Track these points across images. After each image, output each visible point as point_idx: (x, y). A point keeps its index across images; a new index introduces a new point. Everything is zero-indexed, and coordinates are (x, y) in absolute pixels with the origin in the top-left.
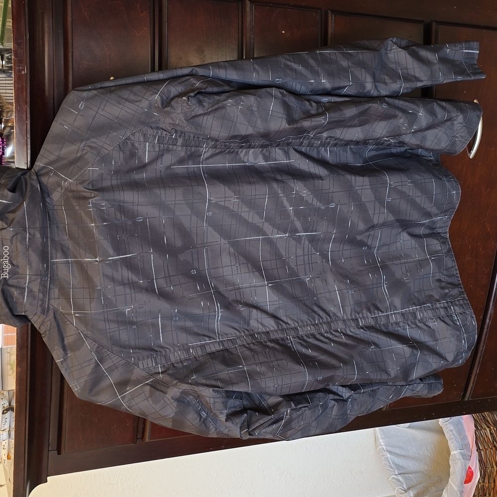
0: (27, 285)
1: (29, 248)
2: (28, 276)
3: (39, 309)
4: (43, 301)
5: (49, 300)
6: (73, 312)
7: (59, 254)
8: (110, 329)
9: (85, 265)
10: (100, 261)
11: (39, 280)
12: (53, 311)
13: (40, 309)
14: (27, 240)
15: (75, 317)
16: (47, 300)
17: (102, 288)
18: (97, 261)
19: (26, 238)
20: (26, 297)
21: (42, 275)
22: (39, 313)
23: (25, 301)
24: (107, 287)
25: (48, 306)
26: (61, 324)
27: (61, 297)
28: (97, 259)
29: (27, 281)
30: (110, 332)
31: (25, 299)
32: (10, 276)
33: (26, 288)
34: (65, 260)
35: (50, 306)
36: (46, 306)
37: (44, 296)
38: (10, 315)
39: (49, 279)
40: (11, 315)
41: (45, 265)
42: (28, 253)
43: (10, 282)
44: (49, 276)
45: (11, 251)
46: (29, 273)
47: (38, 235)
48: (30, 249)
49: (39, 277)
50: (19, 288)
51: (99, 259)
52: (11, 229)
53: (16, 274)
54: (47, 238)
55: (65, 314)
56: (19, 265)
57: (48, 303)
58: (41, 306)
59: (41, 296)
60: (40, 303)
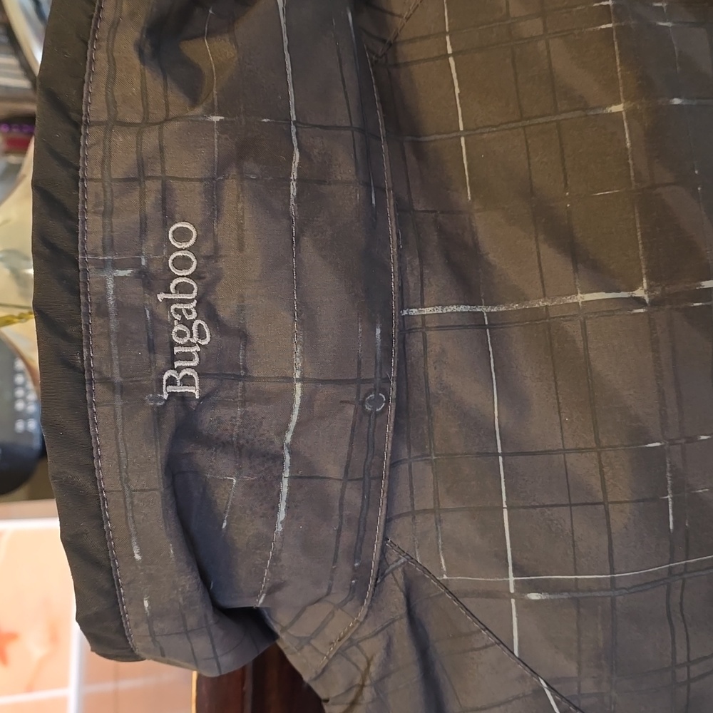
0: (288, 437)
1: (301, 232)
2: (298, 386)
3: (345, 568)
4: (363, 527)
5: (388, 521)
6: (512, 579)
7: (438, 281)
8: (689, 662)
9: (573, 328)
10: (655, 303)
11: (350, 411)
12: (401, 581)
13: (349, 569)
14: (293, 190)
15: (526, 606)
16: (381, 522)
17: (672, 442)
18: (639, 302)
19: (287, 180)
20: (282, 507)
21: (365, 381)
22: (338, 597)
23: (280, 528)
24: (692, 440)
25: (383, 551)
26: (440, 648)
27: (447, 503)
28: (639, 293)
29: (295, 418)
30: (690, 680)
31: (282, 515)
32: (211, 383)
33: (288, 458)
34: (462, 308)
35: (393, 556)
36: (376, 555)
37: (369, 501)
38: (200, 611)
39: (392, 408)
40: (210, 613)
41: (378, 331)
42: (299, 261)
43: (208, 420)
44: (393, 394)
45: (206, 249)
46: (302, 369)
47: (345, 169)
48: (306, 241)
49: (349, 393)
50: (251, 454)
51: (650, 289)
52: (216, 119)
53: (238, 378)
54: (381, 190)
55: (466, 595)
56: (252, 329)
57: (385, 539)
58: (357, 552)
59: (354, 496)
60: (348, 537)
